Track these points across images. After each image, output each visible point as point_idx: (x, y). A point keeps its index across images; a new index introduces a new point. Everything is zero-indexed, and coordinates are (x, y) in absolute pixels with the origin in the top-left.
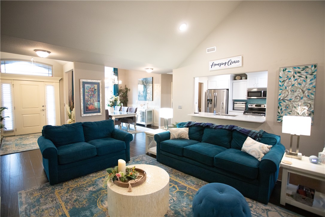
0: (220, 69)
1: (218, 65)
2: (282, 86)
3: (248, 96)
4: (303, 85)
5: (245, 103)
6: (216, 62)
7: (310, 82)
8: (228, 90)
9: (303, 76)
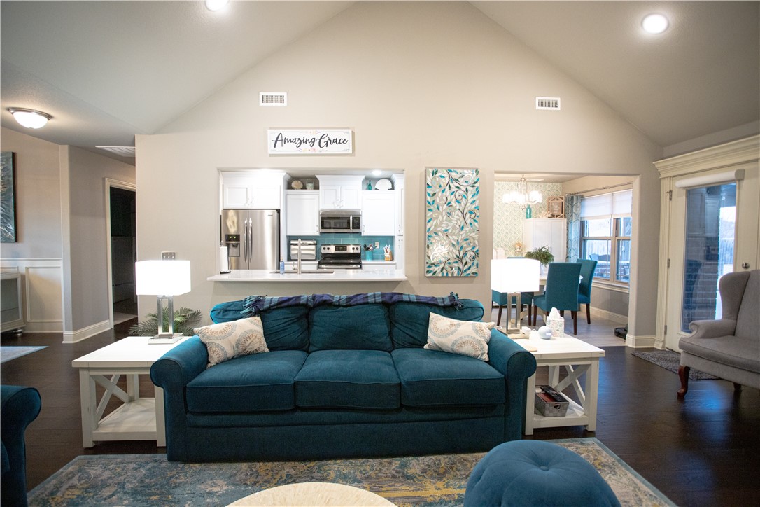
0: (298, 153)
1: (294, 141)
2: (433, 204)
3: (323, 226)
4: (463, 204)
5: (315, 242)
6: (288, 134)
7: (472, 199)
8: (278, 211)
9: (462, 187)
